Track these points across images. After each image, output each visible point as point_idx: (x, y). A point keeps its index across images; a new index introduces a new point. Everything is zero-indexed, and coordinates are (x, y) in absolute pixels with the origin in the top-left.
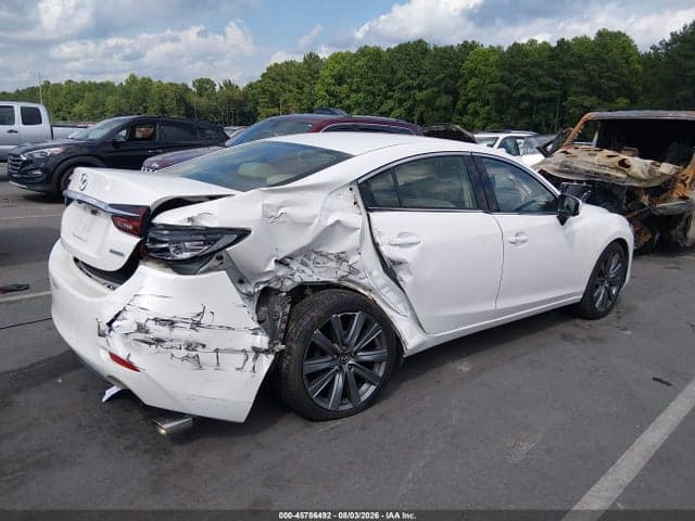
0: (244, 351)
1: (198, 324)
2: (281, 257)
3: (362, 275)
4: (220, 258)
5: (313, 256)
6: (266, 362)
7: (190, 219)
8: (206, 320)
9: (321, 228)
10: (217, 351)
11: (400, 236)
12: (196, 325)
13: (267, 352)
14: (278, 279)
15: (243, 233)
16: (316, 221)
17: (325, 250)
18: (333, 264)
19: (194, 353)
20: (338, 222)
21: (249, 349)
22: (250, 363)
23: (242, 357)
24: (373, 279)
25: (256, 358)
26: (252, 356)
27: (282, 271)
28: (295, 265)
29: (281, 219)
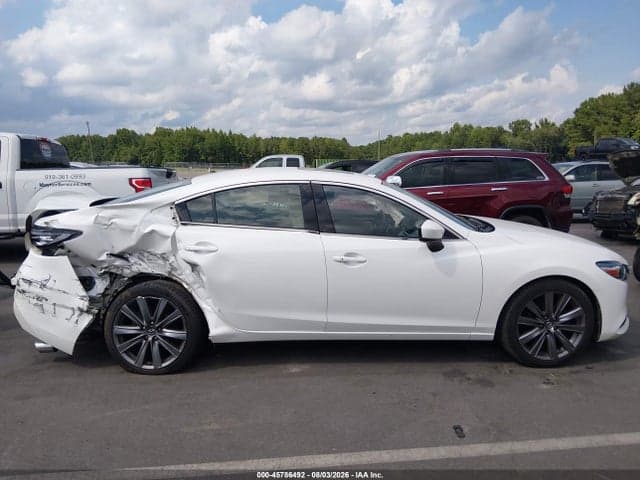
0: (73, 309)
1: (44, 286)
2: (116, 252)
3: (179, 272)
4: (62, 247)
5: (146, 254)
6: (87, 320)
7: (46, 223)
8: (49, 284)
9: (141, 234)
10: (54, 304)
11: (197, 244)
12: (43, 286)
13: (88, 312)
14: (117, 267)
15: (75, 234)
16: (137, 229)
17: (152, 250)
18: (161, 262)
19: (40, 303)
20: (153, 232)
21: (75, 308)
22: (75, 318)
23: (71, 312)
25: (80, 315)
26: (77, 313)
27: (119, 262)
28: (133, 260)
29: (113, 226)
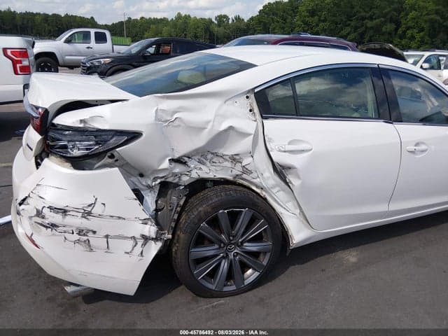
0: (134, 238)
1: (89, 213)
2: (177, 156)
3: (254, 175)
4: (112, 156)
5: (210, 156)
6: (154, 249)
7: (82, 121)
8: (97, 210)
9: (215, 133)
10: (107, 236)
12: (87, 214)
13: (156, 239)
14: (175, 175)
15: (134, 136)
16: (209, 127)
17: (221, 151)
18: (228, 164)
19: (85, 238)
20: (231, 128)
21: (138, 236)
22: (138, 249)
23: (132, 242)
24: (264, 180)
25: (144, 244)
26: (140, 242)
27: (178, 169)
28: (192, 164)
29: (177, 123)
